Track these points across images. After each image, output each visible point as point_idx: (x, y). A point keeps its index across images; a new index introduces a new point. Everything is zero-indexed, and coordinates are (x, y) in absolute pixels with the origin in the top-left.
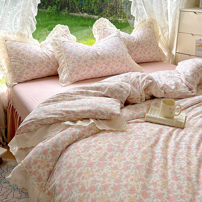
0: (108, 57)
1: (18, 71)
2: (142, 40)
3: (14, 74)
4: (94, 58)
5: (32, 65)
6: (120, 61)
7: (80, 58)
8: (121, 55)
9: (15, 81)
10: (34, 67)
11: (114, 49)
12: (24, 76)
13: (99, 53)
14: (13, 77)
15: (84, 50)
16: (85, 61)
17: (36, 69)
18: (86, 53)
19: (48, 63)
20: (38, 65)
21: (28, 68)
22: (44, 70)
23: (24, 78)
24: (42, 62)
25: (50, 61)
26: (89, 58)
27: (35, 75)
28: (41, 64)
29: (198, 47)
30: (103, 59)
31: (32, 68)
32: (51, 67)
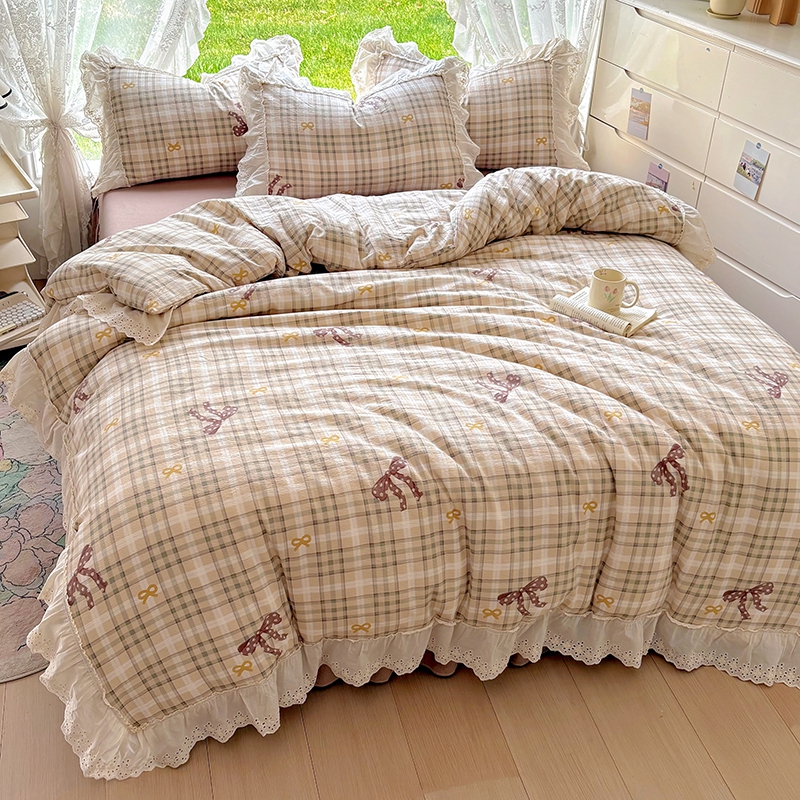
29: (635, 111)
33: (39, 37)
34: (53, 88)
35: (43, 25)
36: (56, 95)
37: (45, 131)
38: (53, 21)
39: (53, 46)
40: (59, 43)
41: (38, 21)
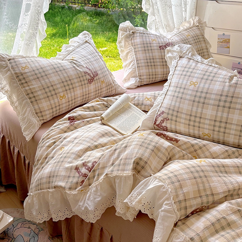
29: (221, 43)
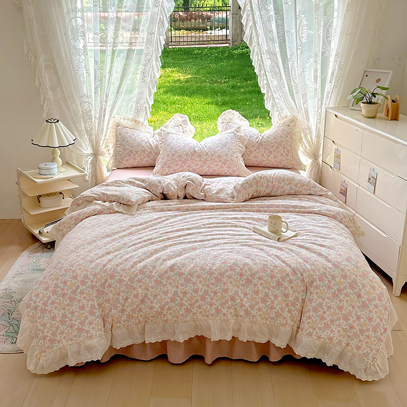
0: (207, 154)
1: (120, 157)
2: (268, 141)
3: (116, 159)
4: (189, 153)
5: (133, 153)
6: (220, 161)
7: (176, 152)
8: (224, 154)
9: (115, 166)
10: (134, 155)
11: (217, 147)
12: (124, 162)
13: (196, 149)
14: (114, 162)
15: (183, 144)
16: (180, 156)
17: (136, 157)
18: (184, 147)
19: (150, 153)
20: (139, 153)
21: (129, 155)
22: (145, 159)
23: (124, 164)
24: (144, 151)
25: (152, 151)
26: (185, 153)
27: (135, 163)
28: (142, 153)
29: (336, 158)
30: (200, 156)
31: (133, 156)
32: (152, 157)
33: (92, 122)
34: (96, 141)
35: (94, 118)
36: (97, 144)
37: (92, 158)
38: (97, 116)
39: (97, 125)
40: (99, 124)
41: (91, 116)
